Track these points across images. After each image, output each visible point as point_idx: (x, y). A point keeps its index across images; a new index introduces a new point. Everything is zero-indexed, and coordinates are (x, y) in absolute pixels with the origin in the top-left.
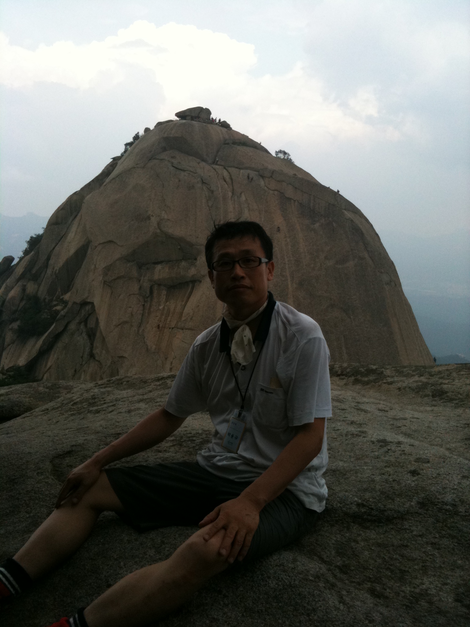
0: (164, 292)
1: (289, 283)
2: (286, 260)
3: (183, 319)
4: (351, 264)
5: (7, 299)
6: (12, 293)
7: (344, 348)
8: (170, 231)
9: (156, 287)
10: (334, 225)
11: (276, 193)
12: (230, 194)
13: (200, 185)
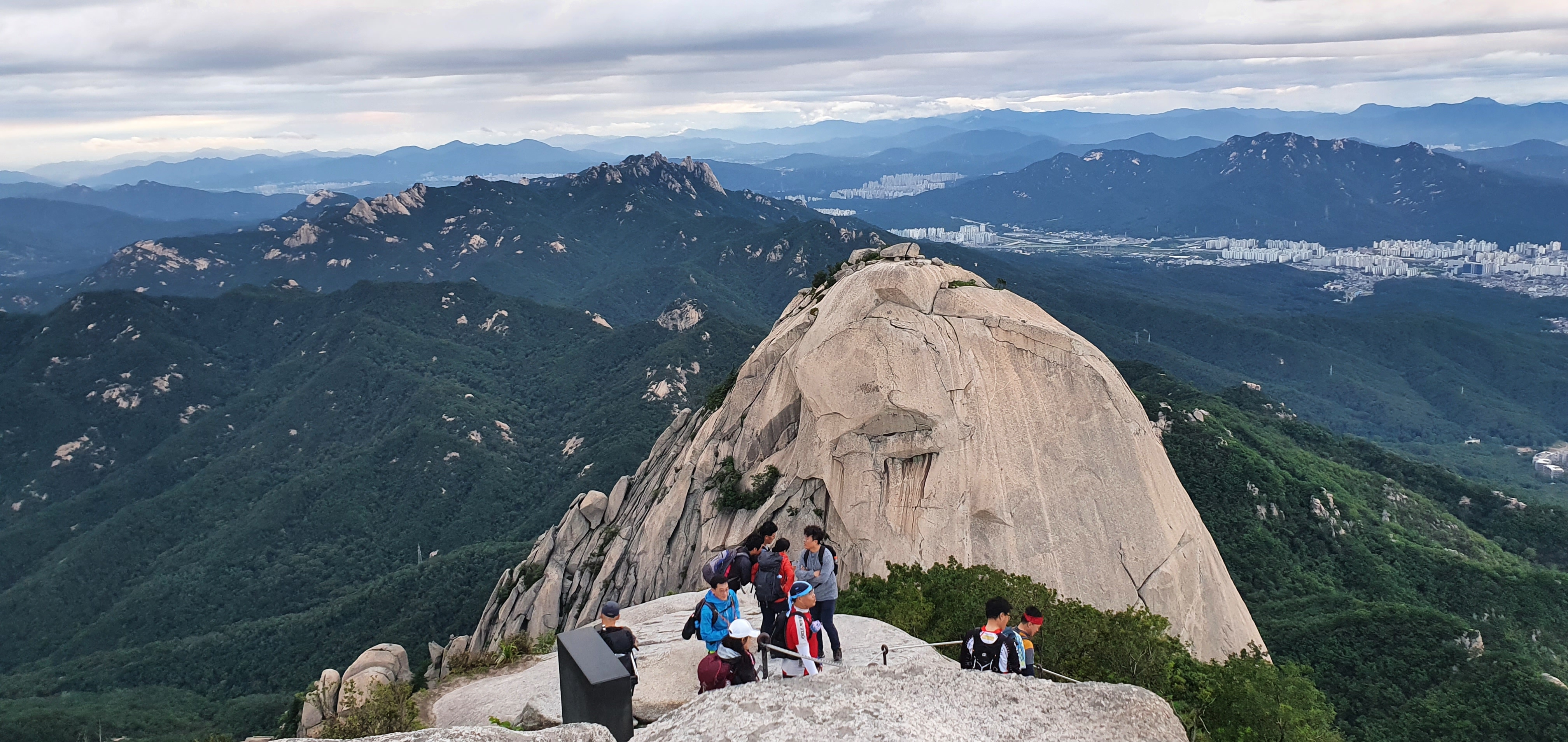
0: (899, 466)
1: (1033, 449)
2: (1026, 423)
3: (925, 496)
4: (1095, 417)
5: (698, 465)
6: (703, 458)
7: (1096, 514)
8: (901, 403)
9: (890, 462)
10: (1073, 374)
11: (1005, 343)
12: (958, 353)
13: (925, 345)
